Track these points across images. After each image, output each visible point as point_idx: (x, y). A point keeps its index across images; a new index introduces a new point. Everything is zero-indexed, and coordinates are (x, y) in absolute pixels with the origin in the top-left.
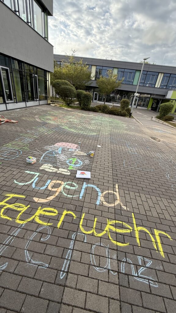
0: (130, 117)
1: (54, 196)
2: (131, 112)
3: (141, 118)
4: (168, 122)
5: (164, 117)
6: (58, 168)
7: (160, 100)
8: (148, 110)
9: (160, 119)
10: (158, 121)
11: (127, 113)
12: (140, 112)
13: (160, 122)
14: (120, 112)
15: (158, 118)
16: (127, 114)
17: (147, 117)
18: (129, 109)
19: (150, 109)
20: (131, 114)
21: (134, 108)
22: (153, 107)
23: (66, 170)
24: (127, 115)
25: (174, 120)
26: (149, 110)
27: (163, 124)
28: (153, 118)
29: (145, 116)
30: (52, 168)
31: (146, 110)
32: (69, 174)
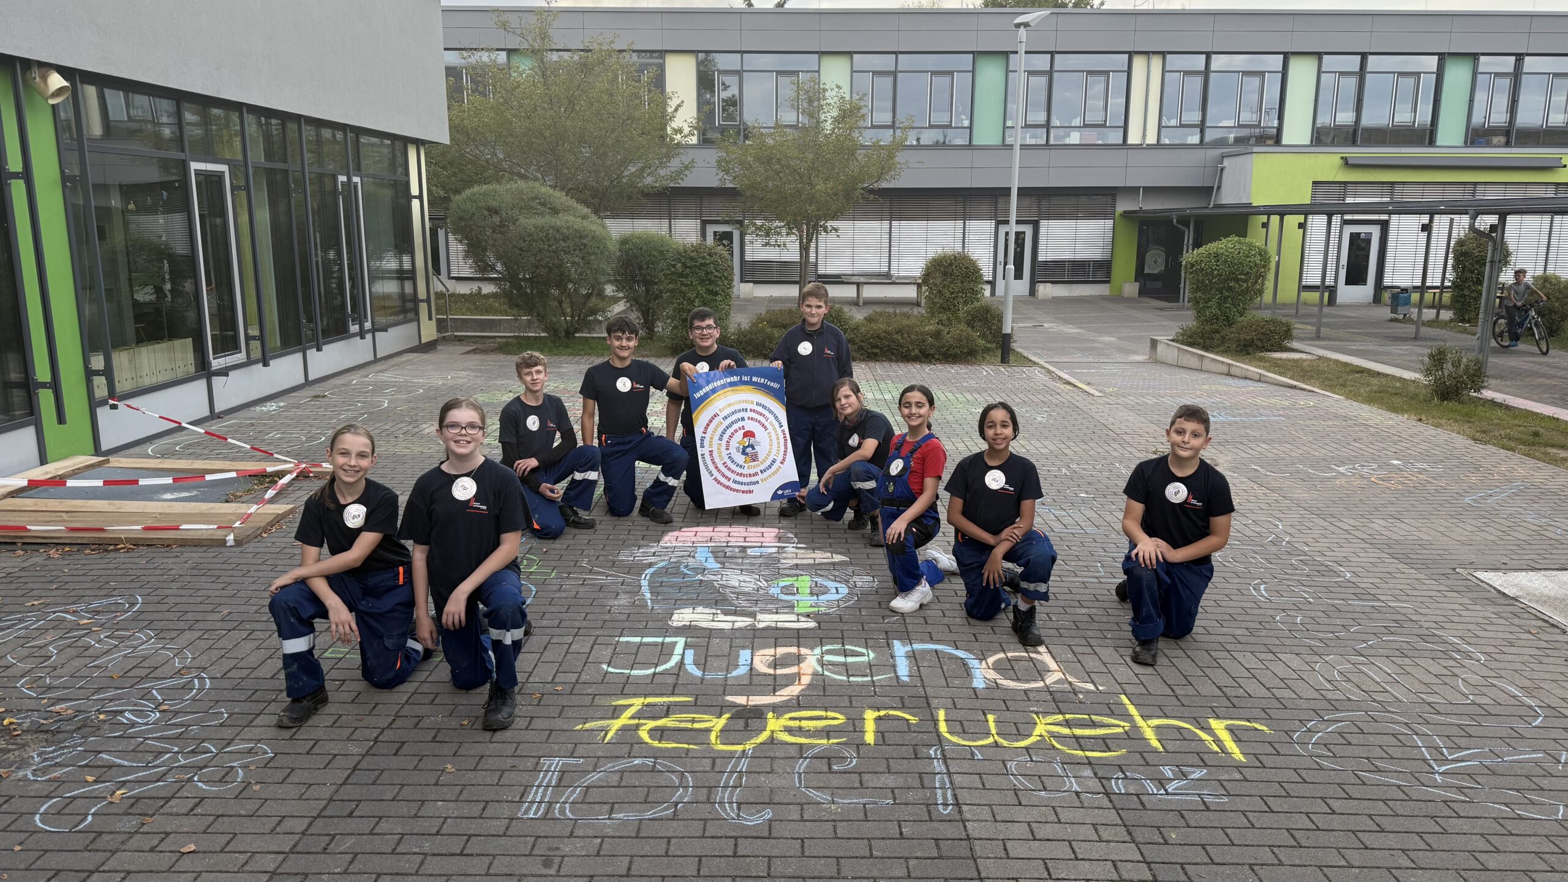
0: (1004, 360)
1: (799, 684)
2: (1007, 330)
3: (1078, 357)
4: (1262, 359)
5: (1230, 333)
6: (753, 615)
7: (1184, 221)
8: (1117, 299)
9: (1206, 348)
10: (1194, 362)
11: (983, 336)
12: (1066, 321)
13: (1207, 365)
14: (937, 335)
15: (1191, 345)
16: (982, 342)
17: (1121, 350)
18: (987, 310)
19: (1131, 289)
20: (1007, 338)
21: (1018, 300)
22: (1147, 271)
23: (793, 618)
24: (987, 350)
25: (1295, 344)
26: (1130, 300)
27: (1229, 374)
28: (1160, 348)
29: (1107, 339)
30: (722, 617)
31: (1103, 298)
32: (812, 625)
